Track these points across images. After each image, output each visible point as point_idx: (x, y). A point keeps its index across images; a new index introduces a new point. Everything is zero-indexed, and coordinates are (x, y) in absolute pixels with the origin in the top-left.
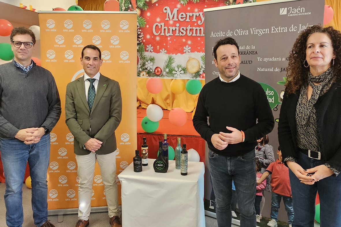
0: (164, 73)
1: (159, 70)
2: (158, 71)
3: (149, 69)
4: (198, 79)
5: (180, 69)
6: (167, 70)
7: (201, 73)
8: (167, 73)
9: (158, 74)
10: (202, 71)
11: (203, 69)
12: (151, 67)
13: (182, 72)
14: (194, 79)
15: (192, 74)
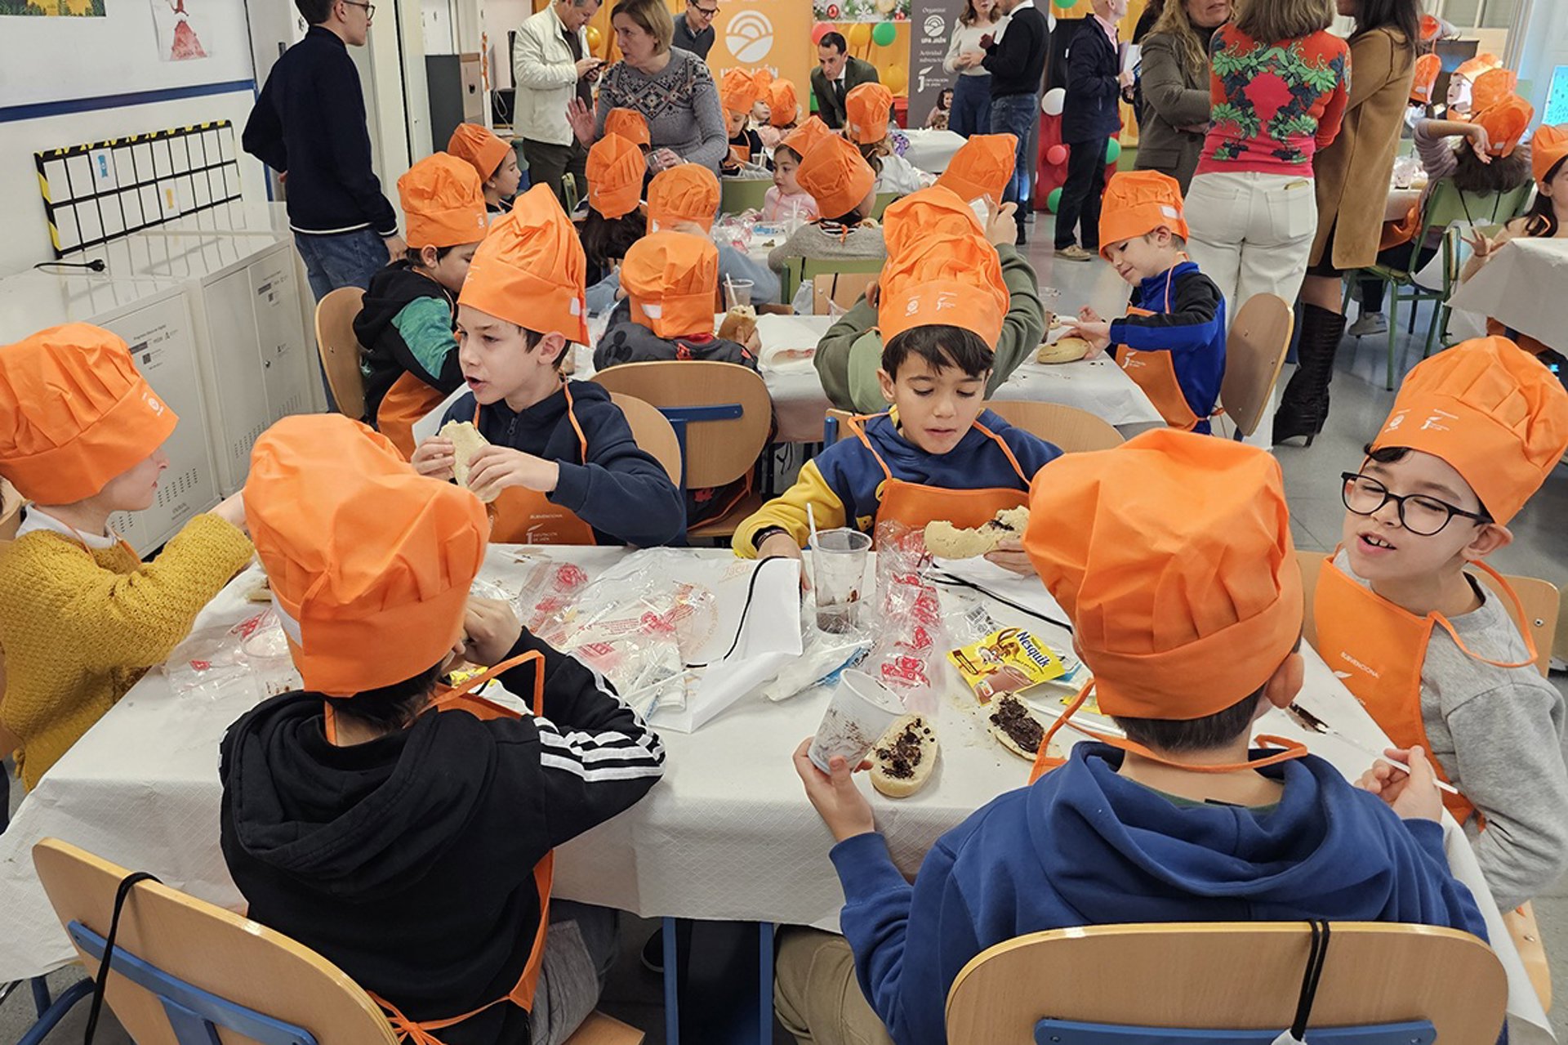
0: (842, 14)
1: (835, 9)
2: (833, 12)
3: (818, 8)
4: (894, 20)
5: (867, 7)
6: (847, 9)
7: (898, 11)
8: (847, 14)
9: (833, 15)
10: (899, 8)
11: (900, 6)
12: (823, 5)
13: (870, 11)
14: (888, 20)
15: (884, 14)
